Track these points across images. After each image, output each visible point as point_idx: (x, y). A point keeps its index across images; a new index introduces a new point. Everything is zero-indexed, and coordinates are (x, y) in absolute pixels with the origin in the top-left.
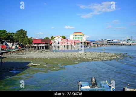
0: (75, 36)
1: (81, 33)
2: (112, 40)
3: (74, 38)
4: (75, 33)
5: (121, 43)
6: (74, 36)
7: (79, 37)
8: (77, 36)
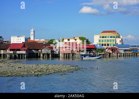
0: (103, 37)
1: (114, 32)
3: (100, 41)
4: (104, 32)
6: (100, 37)
7: (110, 39)
8: (106, 37)
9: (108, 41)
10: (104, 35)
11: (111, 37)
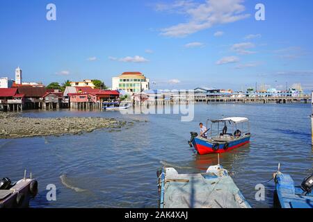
0: (124, 80)
1: (139, 73)
2: (218, 91)
3: (120, 85)
4: (125, 73)
5: (233, 96)
6: (121, 80)
7: (133, 82)
8: (128, 80)
9: (131, 85)
10: (127, 77)
11: (135, 80)
